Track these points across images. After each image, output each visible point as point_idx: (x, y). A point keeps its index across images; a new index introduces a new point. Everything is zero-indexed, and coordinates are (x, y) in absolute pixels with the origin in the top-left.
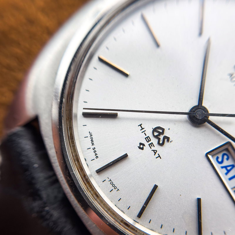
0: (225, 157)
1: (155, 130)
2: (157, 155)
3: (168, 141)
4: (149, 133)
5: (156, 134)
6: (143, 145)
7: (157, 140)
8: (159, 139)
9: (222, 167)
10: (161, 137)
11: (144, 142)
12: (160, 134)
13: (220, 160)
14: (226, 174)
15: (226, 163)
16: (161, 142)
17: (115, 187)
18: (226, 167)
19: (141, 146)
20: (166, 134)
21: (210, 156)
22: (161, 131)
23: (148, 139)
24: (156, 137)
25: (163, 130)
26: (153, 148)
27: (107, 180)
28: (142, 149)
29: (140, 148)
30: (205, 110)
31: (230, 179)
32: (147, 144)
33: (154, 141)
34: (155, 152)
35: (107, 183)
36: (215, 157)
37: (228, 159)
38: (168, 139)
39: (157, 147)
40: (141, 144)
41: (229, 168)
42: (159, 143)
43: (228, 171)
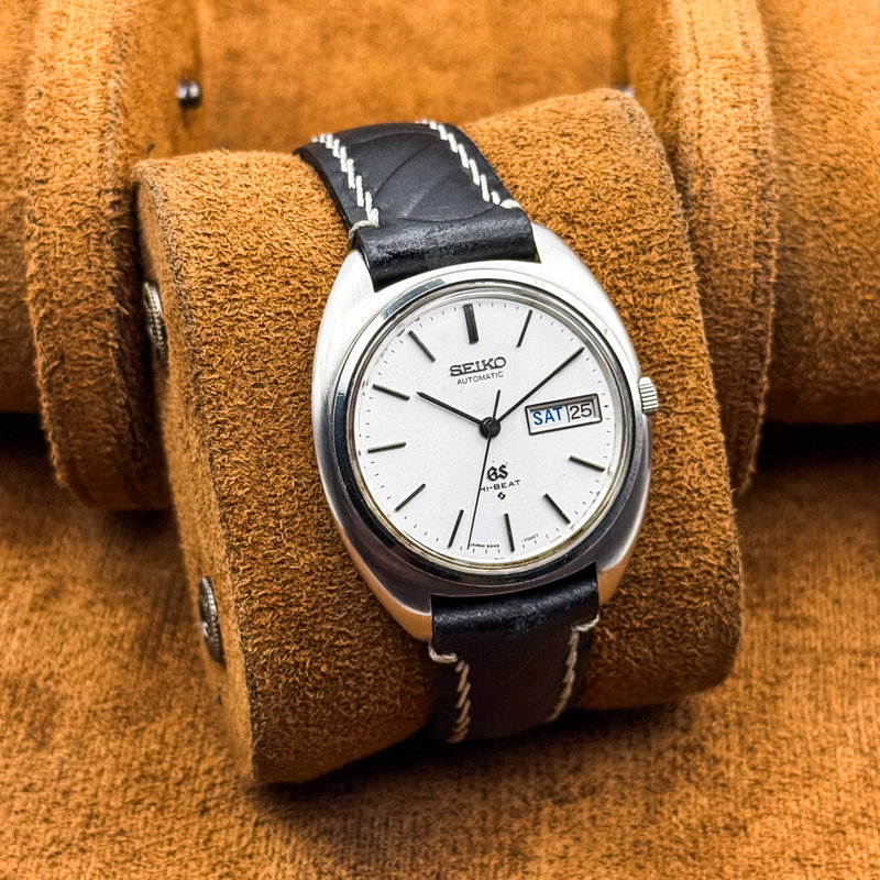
9: (547, 423)
14: (554, 421)
21: (533, 431)
41: (549, 416)
43: (552, 418)
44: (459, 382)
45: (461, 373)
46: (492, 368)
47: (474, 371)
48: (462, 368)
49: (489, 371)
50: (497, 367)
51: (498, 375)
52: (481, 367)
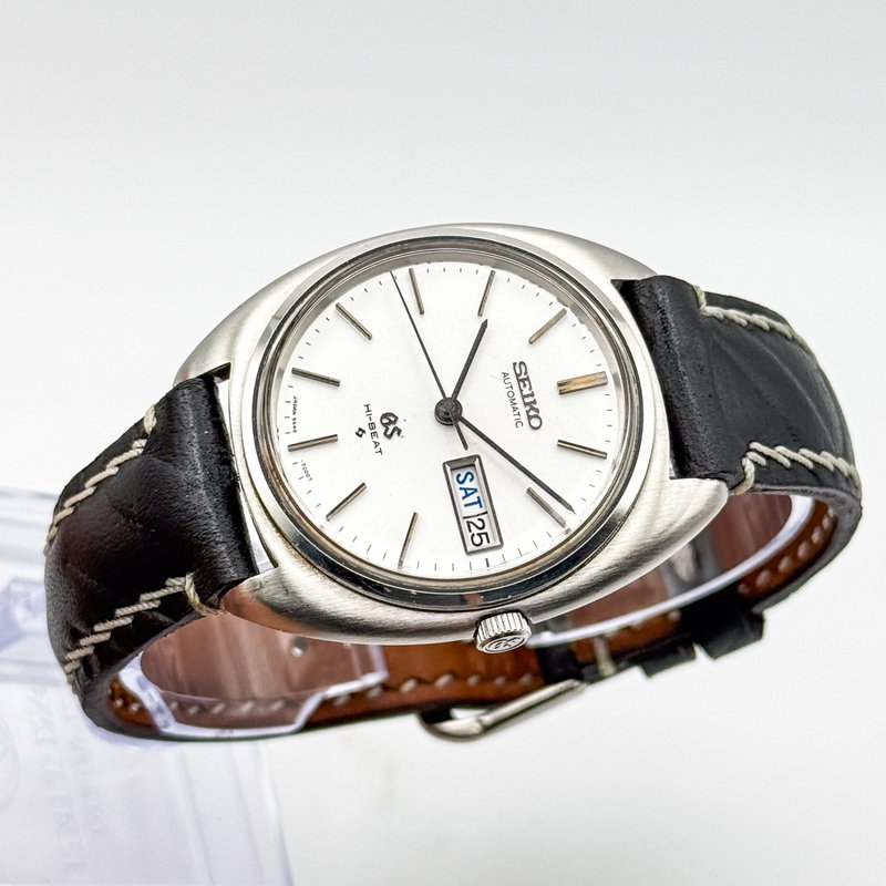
0: (469, 477)
1: (385, 416)
2: (378, 449)
3: (399, 434)
4: (376, 419)
5: (385, 421)
6: (364, 432)
7: (384, 429)
8: (387, 429)
9: (461, 489)
10: (391, 428)
11: (366, 428)
12: (391, 422)
13: (461, 479)
14: (464, 498)
15: (467, 484)
16: (389, 433)
17: (308, 475)
18: (465, 490)
19: (360, 433)
20: (398, 425)
21: (448, 468)
22: (393, 419)
23: (372, 426)
24: (384, 425)
25: (396, 418)
26: (375, 439)
27: (300, 463)
28: (361, 436)
29: (357, 434)
30: (458, 406)
31: (466, 505)
32: (368, 432)
33: (380, 429)
34: (377, 444)
35: (299, 466)
36: (456, 473)
37: (471, 480)
38: (399, 432)
39: (381, 439)
40: (360, 429)
41: (469, 492)
42: (385, 433)
43: (467, 495)
44: (505, 375)
45: (518, 376)
46: (528, 412)
47: (521, 391)
48: (523, 376)
49: (522, 410)
50: (530, 418)
51: (518, 421)
52: (527, 400)
